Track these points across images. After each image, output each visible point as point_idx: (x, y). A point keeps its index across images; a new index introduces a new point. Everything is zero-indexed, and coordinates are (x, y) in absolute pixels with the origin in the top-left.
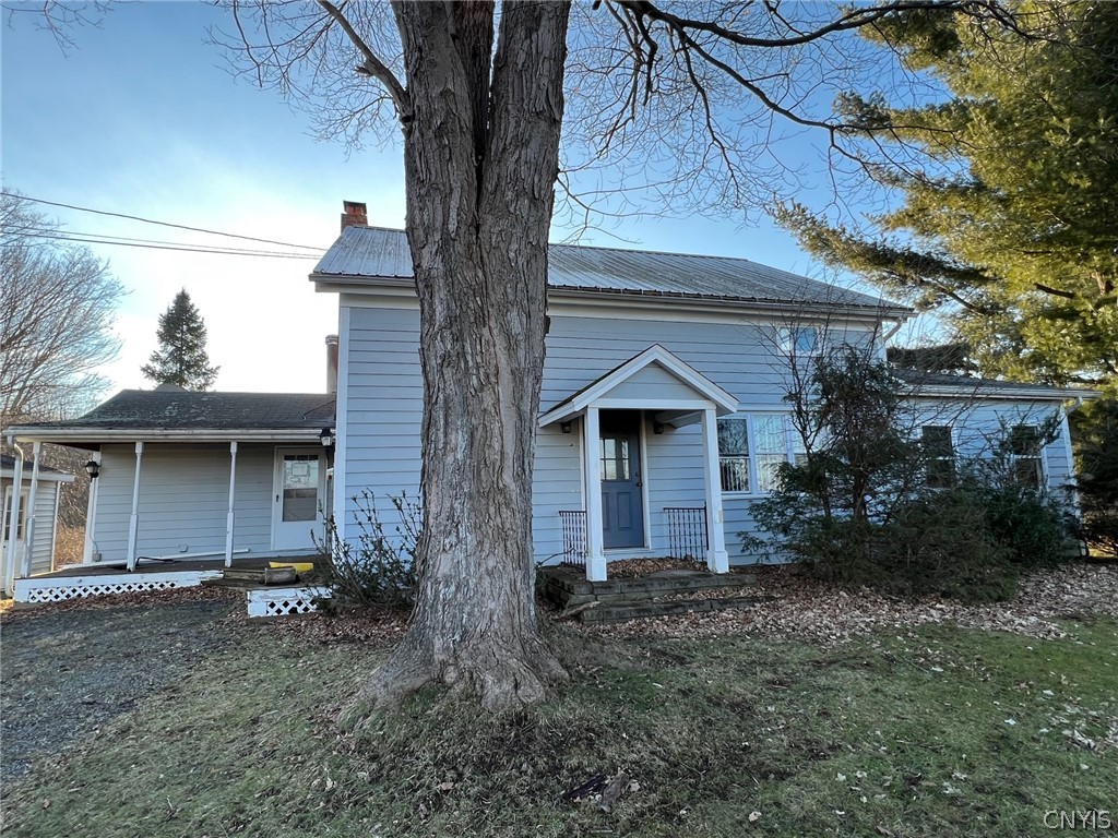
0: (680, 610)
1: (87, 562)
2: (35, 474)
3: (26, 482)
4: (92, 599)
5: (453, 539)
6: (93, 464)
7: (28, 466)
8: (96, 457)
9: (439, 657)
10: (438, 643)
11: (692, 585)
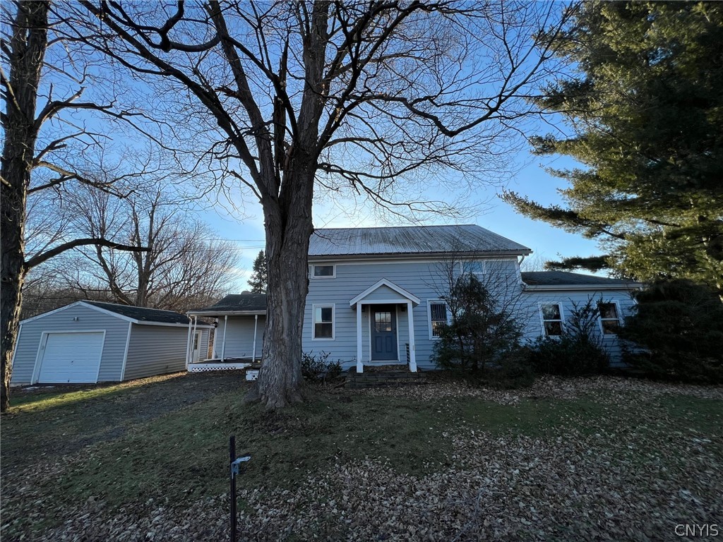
0: (385, 386)
1: (213, 358)
2: (195, 326)
3: (193, 328)
4: (210, 372)
5: (267, 355)
6: (215, 323)
7: (193, 323)
8: (217, 320)
9: (261, 392)
10: (261, 388)
11: (396, 376)
